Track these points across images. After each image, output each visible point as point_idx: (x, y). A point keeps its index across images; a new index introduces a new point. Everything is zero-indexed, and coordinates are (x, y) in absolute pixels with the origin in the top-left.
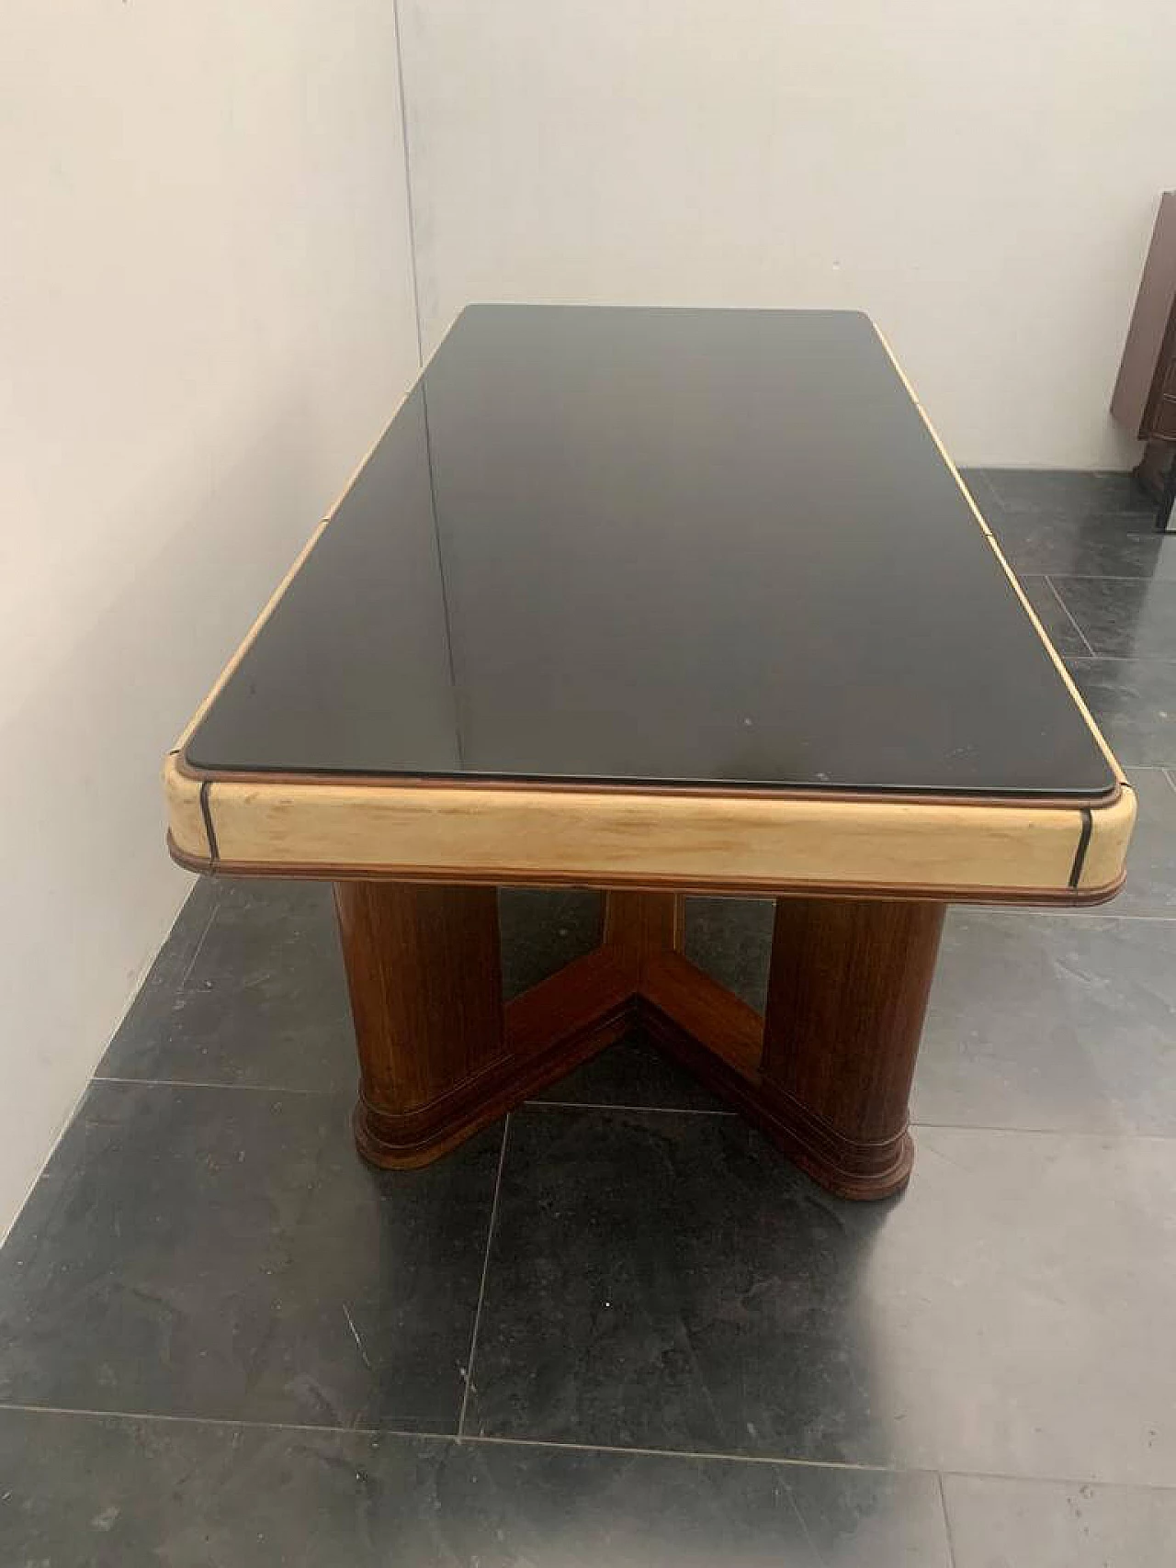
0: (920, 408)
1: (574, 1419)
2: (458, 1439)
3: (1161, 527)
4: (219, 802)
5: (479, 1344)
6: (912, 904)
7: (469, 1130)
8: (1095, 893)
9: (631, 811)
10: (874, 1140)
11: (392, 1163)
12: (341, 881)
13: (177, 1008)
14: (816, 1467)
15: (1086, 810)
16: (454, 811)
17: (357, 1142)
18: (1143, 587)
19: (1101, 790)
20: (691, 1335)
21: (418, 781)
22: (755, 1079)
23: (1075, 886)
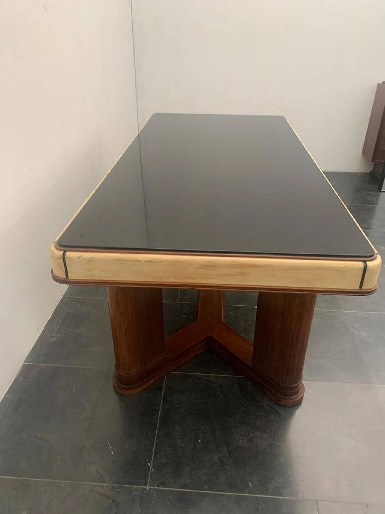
0: (303, 143)
1: (188, 481)
2: (147, 488)
3: (380, 190)
4: (70, 258)
5: (155, 453)
6: (305, 294)
7: (152, 381)
8: (368, 291)
9: (210, 262)
10: (292, 384)
11: (126, 392)
12: (110, 286)
13: (53, 340)
14: (273, 498)
15: (365, 262)
16: (149, 261)
17: (114, 385)
18: (375, 208)
19: (369, 255)
20: (229, 452)
21: (137, 251)
22: (250, 364)
23: (362, 288)
